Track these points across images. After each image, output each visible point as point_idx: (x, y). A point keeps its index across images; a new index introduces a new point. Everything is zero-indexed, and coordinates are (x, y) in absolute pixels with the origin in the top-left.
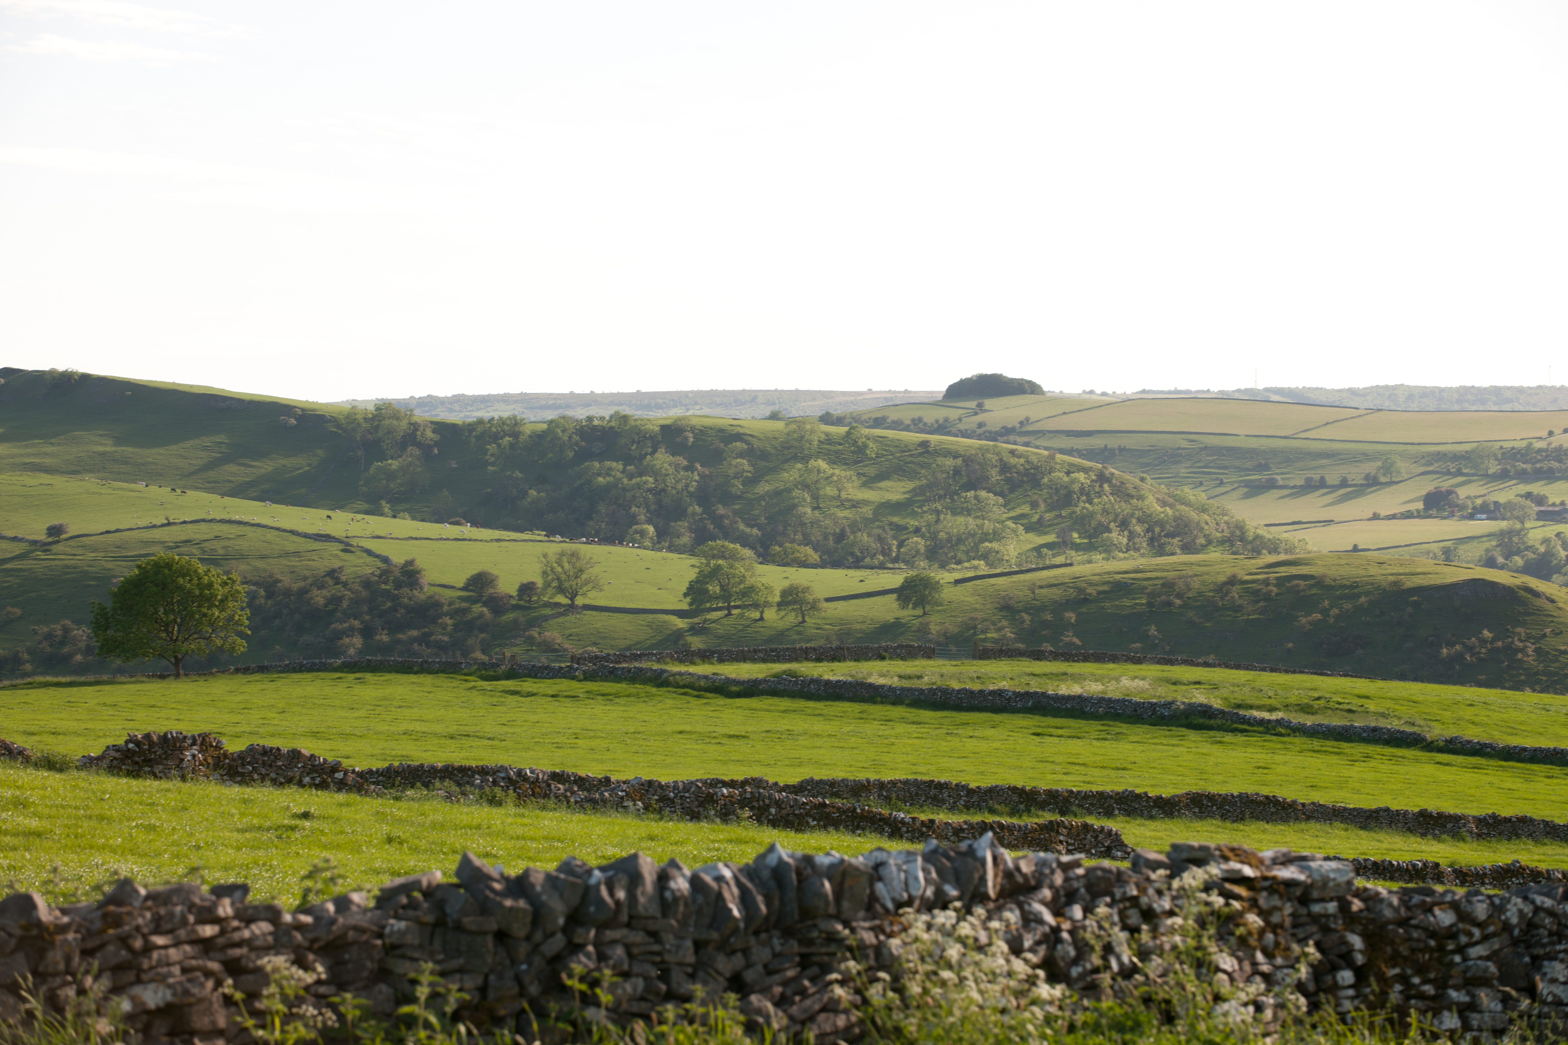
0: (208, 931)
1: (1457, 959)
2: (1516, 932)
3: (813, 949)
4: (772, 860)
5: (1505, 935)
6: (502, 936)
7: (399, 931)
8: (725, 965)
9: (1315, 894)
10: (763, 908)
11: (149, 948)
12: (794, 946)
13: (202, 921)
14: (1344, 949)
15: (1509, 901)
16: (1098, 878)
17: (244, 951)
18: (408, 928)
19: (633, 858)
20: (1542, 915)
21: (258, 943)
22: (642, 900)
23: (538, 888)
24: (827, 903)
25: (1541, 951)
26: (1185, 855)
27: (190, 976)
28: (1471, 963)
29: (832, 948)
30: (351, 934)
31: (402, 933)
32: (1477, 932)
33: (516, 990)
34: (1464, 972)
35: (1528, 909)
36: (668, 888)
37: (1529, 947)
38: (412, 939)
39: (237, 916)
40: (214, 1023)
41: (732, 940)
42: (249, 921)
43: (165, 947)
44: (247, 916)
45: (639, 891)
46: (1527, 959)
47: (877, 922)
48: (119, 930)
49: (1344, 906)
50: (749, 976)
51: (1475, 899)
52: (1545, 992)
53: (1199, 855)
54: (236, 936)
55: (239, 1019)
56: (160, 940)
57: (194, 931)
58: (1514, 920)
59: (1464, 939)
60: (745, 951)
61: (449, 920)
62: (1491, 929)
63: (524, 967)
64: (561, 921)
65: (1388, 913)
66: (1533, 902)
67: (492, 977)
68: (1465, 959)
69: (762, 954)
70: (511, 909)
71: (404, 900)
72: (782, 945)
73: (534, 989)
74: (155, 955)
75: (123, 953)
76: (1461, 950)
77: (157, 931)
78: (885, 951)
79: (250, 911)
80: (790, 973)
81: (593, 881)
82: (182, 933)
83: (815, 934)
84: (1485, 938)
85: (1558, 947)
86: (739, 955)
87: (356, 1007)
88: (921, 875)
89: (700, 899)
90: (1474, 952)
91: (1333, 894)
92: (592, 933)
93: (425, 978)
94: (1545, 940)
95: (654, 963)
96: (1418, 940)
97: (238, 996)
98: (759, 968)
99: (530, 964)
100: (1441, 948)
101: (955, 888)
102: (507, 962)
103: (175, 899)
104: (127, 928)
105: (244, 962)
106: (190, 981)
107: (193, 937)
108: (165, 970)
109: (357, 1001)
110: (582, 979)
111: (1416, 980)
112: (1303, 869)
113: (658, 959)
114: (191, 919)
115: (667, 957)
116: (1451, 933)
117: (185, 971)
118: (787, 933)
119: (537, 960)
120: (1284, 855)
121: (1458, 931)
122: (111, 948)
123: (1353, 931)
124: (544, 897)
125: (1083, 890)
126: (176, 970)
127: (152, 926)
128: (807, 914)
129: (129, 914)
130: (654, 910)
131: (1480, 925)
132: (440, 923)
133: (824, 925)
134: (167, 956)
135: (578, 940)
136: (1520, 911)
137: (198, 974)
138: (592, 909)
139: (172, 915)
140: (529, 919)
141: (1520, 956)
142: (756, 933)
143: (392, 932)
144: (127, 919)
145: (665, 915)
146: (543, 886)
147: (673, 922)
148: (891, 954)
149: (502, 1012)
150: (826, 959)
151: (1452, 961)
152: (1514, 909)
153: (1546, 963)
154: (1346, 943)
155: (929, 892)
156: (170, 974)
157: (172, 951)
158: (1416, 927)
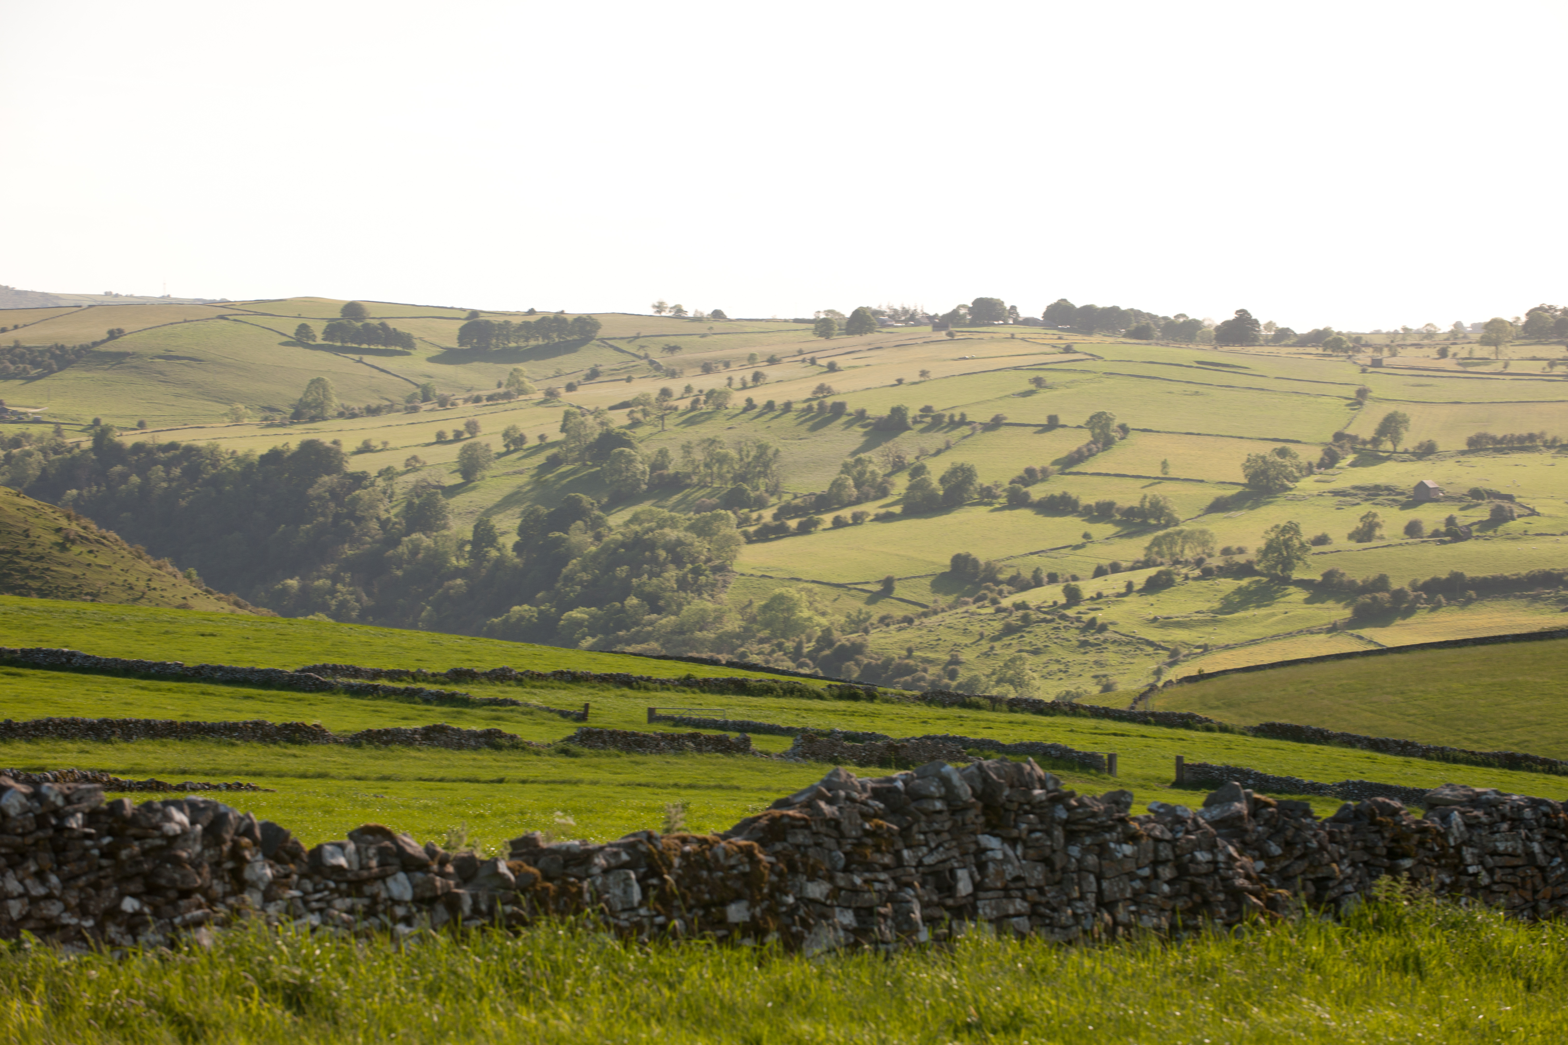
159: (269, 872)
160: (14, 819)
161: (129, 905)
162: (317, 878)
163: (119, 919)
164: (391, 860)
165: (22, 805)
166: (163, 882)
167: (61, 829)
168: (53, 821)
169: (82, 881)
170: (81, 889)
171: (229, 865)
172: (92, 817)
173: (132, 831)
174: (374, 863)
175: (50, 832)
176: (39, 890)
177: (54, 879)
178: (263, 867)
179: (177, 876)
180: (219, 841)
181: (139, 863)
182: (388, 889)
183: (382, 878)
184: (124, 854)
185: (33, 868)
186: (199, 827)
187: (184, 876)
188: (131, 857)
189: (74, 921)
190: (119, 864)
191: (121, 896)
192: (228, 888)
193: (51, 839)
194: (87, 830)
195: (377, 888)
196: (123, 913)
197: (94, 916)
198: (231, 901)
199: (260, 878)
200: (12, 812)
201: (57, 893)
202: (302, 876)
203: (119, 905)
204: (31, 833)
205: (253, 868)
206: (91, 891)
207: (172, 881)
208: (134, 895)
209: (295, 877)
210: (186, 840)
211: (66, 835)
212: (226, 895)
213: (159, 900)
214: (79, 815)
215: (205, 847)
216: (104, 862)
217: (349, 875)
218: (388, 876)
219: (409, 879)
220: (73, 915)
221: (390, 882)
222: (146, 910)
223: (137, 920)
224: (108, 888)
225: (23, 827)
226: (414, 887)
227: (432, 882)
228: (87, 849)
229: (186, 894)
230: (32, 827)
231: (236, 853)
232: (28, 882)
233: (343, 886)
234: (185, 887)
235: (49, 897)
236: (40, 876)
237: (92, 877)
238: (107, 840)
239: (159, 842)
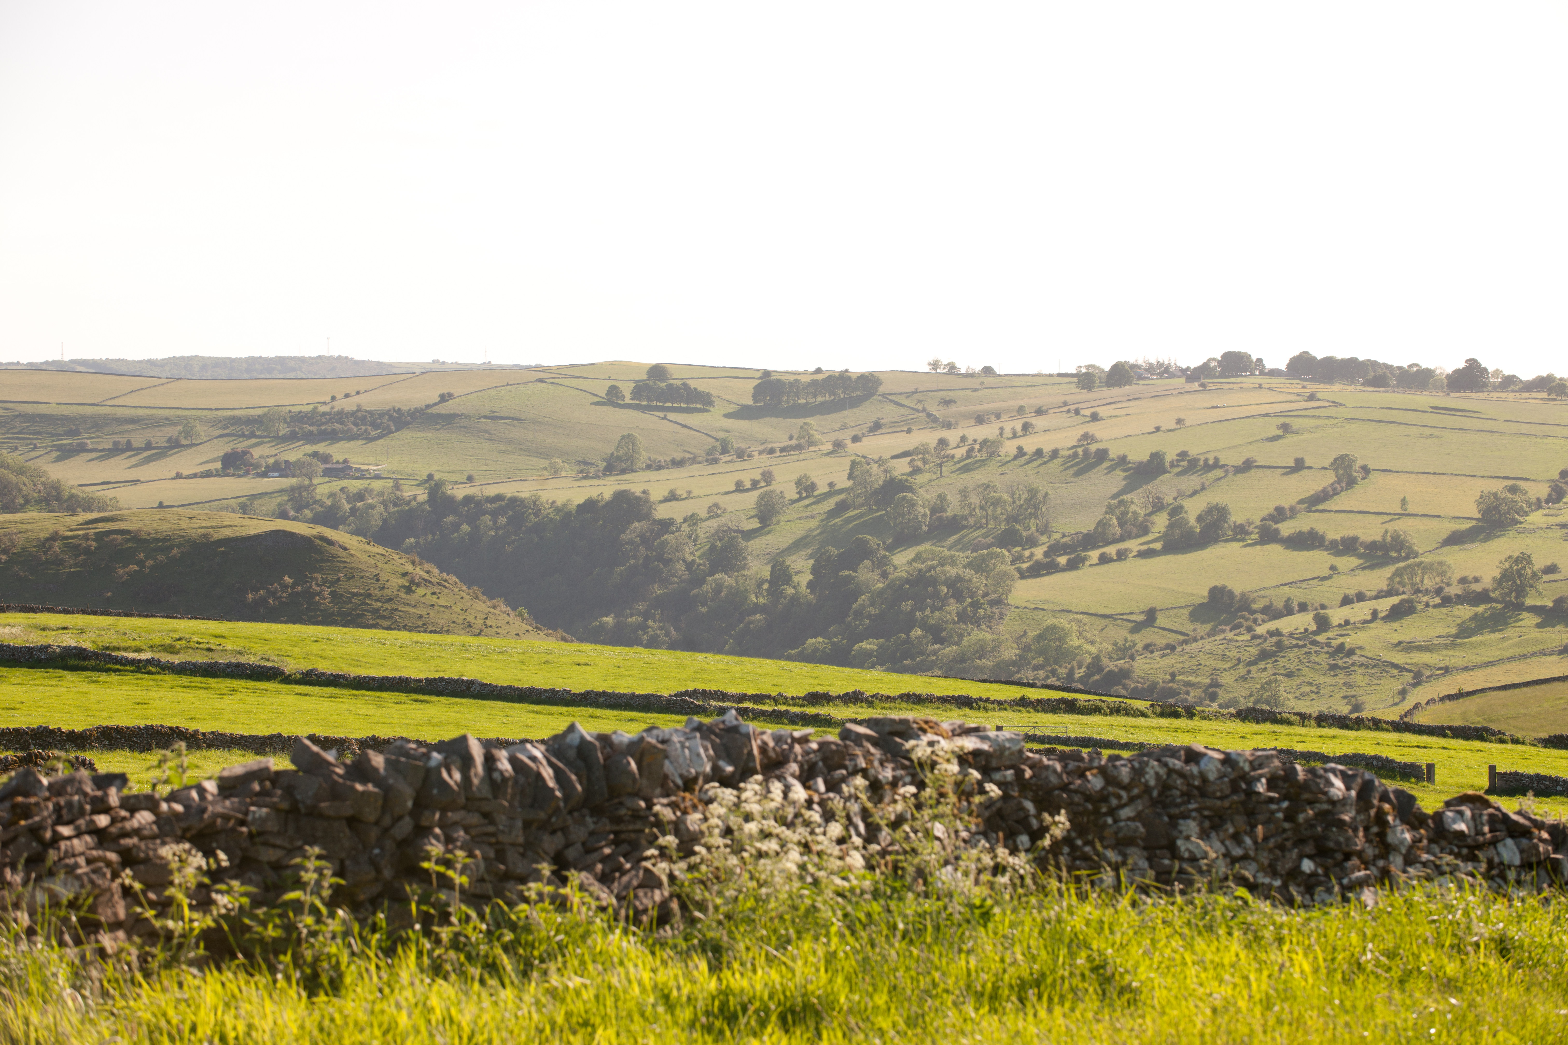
0: (103, 820)
1: (1110, 820)
2: (1155, 793)
3: (622, 827)
4: (573, 739)
5: (1146, 797)
6: (353, 822)
7: (260, 817)
8: (551, 843)
9: (994, 763)
10: (579, 787)
11: (57, 838)
12: (606, 825)
13: (96, 811)
14: (1022, 814)
15: (1147, 764)
16: (832, 752)
17: (135, 840)
18: (268, 814)
19: (463, 739)
20: (1174, 776)
21: (146, 832)
22: (476, 781)
23: (382, 771)
24: (634, 780)
25: (1175, 811)
26: (887, 729)
27: (93, 866)
28: (1122, 824)
29: (638, 825)
30: (219, 821)
31: (264, 820)
32: (1123, 793)
33: (373, 874)
34: (1116, 833)
35: (1162, 772)
36: (497, 769)
37: (1165, 806)
38: (272, 826)
39: (122, 806)
40: (115, 914)
41: (554, 819)
42: (133, 811)
43: (69, 838)
44: (132, 805)
45: (472, 773)
46: (1166, 819)
47: (673, 798)
48: (30, 821)
49: (1019, 773)
50: (571, 854)
51: (1118, 763)
52: (1183, 849)
53: (900, 728)
54: (128, 825)
55: (139, 910)
56: (65, 831)
57: (92, 822)
58: (1152, 783)
59: (1114, 802)
60: (564, 830)
61: (301, 806)
62: (1136, 791)
63: (377, 851)
64: (410, 804)
65: (1054, 779)
66: (1166, 765)
67: (348, 863)
68: (1116, 821)
69: (579, 833)
70: (363, 793)
71: (256, 787)
72: (595, 823)
73: (387, 873)
74: (63, 845)
75: (34, 844)
76: (1112, 812)
77: (60, 821)
78: (682, 826)
79: (132, 801)
80: (607, 851)
81: (433, 763)
82: (81, 822)
83: (623, 812)
84: (1132, 800)
85: (1192, 806)
86: (559, 834)
87: (243, 895)
88: (702, 751)
89: (522, 780)
90: (1126, 813)
91: (1008, 763)
92: (437, 816)
93: (312, 864)
94: (1179, 800)
95: (490, 844)
96: (1078, 804)
97: (137, 886)
98: (579, 846)
99: (382, 848)
100: (1096, 812)
101: (729, 764)
102: (360, 846)
103: (69, 789)
104: (37, 819)
105: (134, 851)
106: (94, 871)
107: (92, 827)
108: (71, 861)
109: (243, 889)
110: (437, 862)
111: (1079, 842)
112: (984, 738)
113: (493, 840)
114: (88, 807)
115: (501, 838)
116: (1103, 797)
117: (89, 862)
118: (597, 811)
119: (389, 844)
120: (960, 727)
121: (1109, 795)
122: (22, 840)
123: (1026, 798)
124: (391, 781)
125: (821, 764)
126: (81, 861)
127: (54, 817)
128: (614, 792)
129: (37, 804)
130: (486, 792)
131: (1126, 788)
132: (294, 810)
133: (629, 802)
134: (72, 847)
135: (424, 823)
136: (1157, 774)
137: (101, 864)
138: (435, 791)
139: (70, 804)
140: (380, 803)
141: (1159, 815)
142: (570, 812)
143: (254, 819)
144: (35, 810)
145: (495, 797)
146: (386, 769)
147: (506, 804)
148: (688, 829)
149: (362, 897)
150: (633, 836)
151: (1105, 823)
152: (1152, 772)
153: (1181, 822)
154: (1023, 809)
155: (708, 768)
156: (77, 866)
157: (76, 841)
158: (1076, 791)
159: (1408, 836)
160: (1213, 783)
161: (1307, 866)
162: (1443, 843)
163: (1299, 880)
164: (1499, 826)
165: (1218, 770)
166: (1331, 844)
167: (1251, 793)
168: (1244, 786)
169: (1272, 843)
170: (1271, 851)
171: (1375, 829)
172: (1272, 783)
173: (1306, 796)
174: (1486, 829)
175: (1242, 796)
176: (1237, 852)
177: (1248, 841)
178: (1403, 832)
179: (1342, 839)
180: (1369, 806)
181: (1313, 826)
182: (1498, 854)
183: (1494, 843)
184: (1301, 818)
185: (1231, 830)
186: (1353, 793)
187: (1348, 839)
188: (1307, 821)
189: (1267, 880)
190: (1297, 827)
191: (1301, 857)
192: (1377, 851)
193: (1242, 803)
194: (1272, 794)
195: (1491, 852)
196: (1303, 873)
197: (1281, 876)
198: (1381, 863)
199: (1402, 841)
200: (1212, 776)
201: (1252, 853)
202: (1431, 841)
203: (1298, 866)
204: (1227, 797)
205: (1394, 832)
206: (1278, 852)
207: (1338, 843)
208: (1310, 857)
209: (1425, 842)
210: (1344, 805)
211: (1254, 798)
212: (1376, 857)
213: (1330, 861)
214: (1264, 780)
215: (1358, 812)
216: (1287, 825)
217: (1469, 840)
218: (1499, 841)
219: (1518, 845)
220: (1266, 874)
221: (1500, 846)
222: (1320, 871)
223: (1313, 880)
224: (1290, 850)
225: (1221, 791)
226: (1521, 852)
227: (1536, 847)
228: (1273, 813)
229: (1348, 856)
230: (1227, 791)
231: (1381, 819)
232: (1228, 843)
233: (1465, 851)
234: (1347, 849)
235: (1245, 858)
236: (1236, 838)
237: (1279, 839)
238: (1285, 804)
239: (1325, 807)
